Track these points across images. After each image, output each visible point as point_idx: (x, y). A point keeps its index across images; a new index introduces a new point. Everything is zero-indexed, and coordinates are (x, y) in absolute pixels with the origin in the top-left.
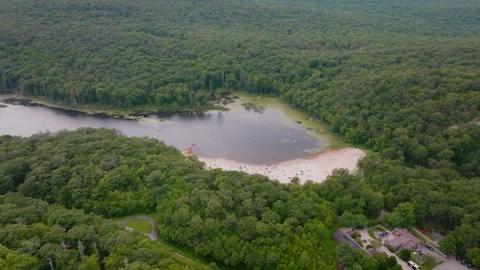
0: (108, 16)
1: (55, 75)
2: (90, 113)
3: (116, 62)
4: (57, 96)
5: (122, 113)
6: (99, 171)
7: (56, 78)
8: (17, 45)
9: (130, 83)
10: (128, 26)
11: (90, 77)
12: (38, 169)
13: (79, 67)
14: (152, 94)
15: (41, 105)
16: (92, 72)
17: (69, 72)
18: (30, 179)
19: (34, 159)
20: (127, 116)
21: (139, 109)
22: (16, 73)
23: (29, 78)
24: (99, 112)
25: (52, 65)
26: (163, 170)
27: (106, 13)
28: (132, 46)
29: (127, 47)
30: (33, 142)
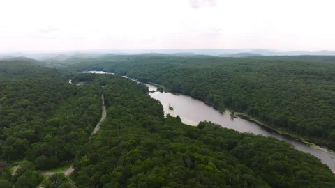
0: (314, 78)
1: (267, 107)
2: (280, 133)
3: (308, 106)
4: (265, 119)
5: (301, 138)
6: (270, 158)
7: (267, 109)
8: (253, 88)
9: (312, 121)
10: (326, 86)
11: (288, 112)
12: (240, 146)
13: (283, 105)
14: (327, 131)
15: (254, 122)
16: (290, 109)
17: (276, 107)
18: (235, 149)
19: (241, 141)
20: (303, 141)
21: (313, 139)
22: (248, 102)
23: (254, 106)
24: (286, 134)
25: (268, 102)
26: (310, 173)
27: (313, 76)
28: (324, 99)
29: (320, 99)
30: (243, 135)
